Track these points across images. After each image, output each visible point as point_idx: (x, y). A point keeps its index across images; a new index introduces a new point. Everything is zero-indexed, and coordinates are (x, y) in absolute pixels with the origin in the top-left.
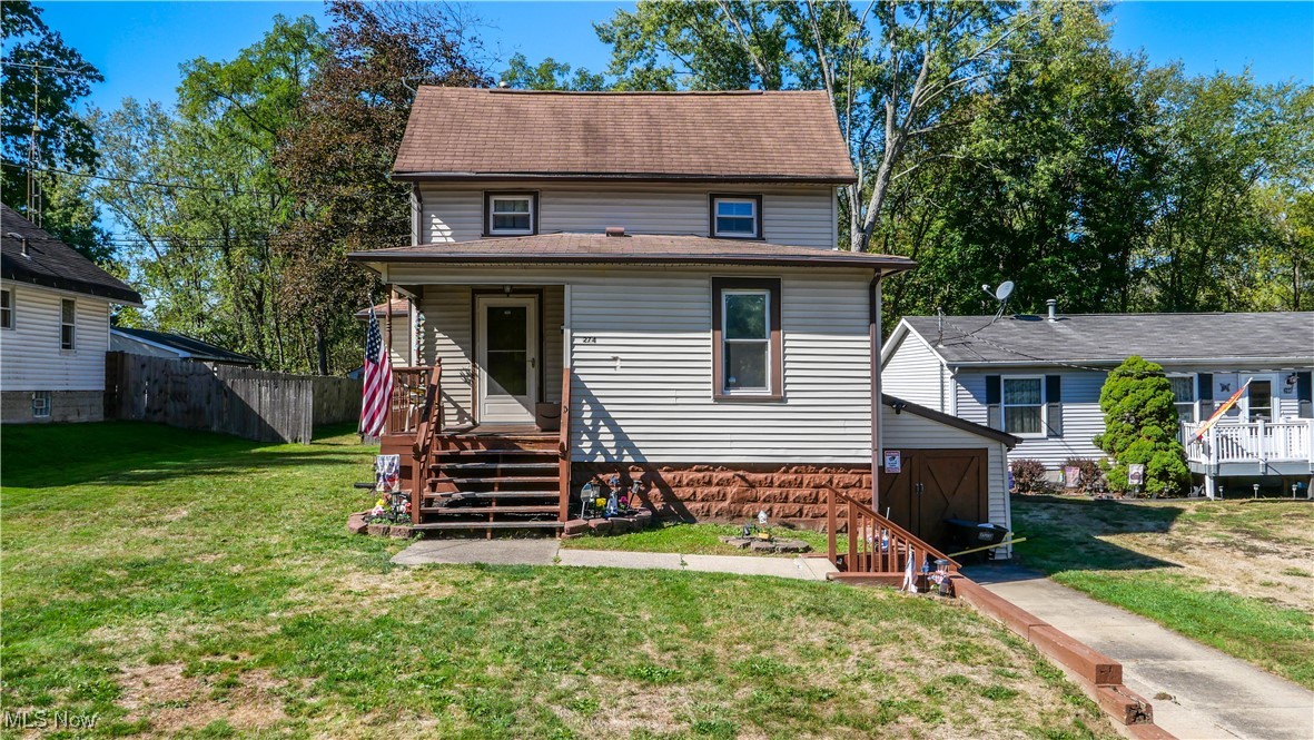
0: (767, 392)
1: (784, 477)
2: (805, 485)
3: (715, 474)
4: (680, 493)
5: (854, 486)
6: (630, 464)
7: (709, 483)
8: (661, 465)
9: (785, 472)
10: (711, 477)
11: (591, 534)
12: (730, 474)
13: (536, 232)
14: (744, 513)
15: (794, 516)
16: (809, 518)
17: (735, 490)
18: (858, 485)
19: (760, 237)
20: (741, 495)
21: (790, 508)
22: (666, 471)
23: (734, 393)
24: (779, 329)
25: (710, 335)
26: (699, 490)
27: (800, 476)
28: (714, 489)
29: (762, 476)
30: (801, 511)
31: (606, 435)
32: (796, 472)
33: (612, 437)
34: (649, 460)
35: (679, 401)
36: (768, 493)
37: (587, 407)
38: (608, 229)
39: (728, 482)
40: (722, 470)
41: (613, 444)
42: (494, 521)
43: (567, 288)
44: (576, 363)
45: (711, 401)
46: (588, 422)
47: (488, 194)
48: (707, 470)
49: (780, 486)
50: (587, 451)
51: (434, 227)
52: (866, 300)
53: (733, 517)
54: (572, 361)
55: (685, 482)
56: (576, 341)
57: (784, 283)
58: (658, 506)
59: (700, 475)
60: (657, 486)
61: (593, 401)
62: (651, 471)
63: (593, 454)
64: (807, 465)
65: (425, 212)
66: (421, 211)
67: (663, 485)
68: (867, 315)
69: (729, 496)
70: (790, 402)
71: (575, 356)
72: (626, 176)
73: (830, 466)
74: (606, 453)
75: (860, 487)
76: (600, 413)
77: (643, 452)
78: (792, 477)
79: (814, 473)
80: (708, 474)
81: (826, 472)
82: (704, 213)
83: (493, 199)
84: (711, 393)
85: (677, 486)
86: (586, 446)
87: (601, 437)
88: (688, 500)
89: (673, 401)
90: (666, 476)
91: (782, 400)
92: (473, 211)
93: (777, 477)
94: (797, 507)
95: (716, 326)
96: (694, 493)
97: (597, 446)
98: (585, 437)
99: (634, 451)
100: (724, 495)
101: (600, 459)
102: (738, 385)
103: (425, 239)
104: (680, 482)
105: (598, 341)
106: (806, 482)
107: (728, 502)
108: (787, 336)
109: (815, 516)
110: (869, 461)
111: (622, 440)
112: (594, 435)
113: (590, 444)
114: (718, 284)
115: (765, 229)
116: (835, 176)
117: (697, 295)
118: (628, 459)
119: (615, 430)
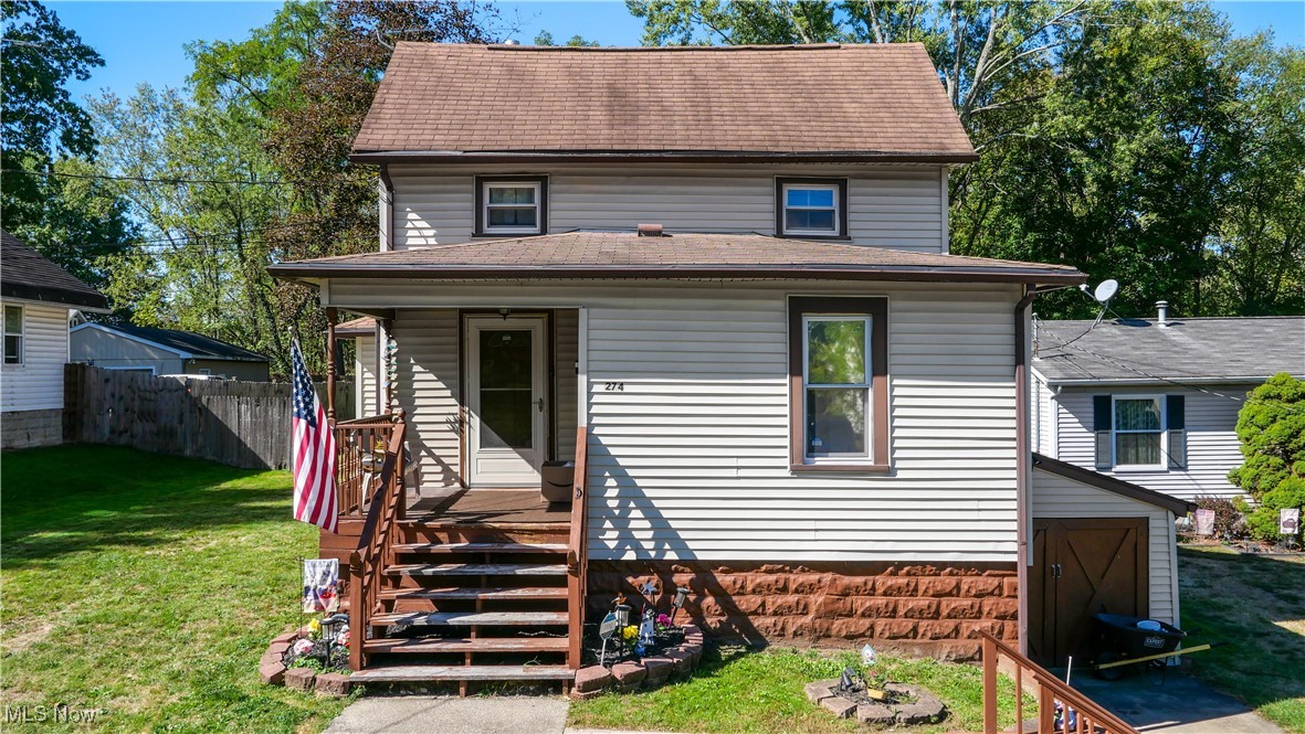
0: (867, 459)
1: (891, 581)
2: (920, 592)
3: (792, 577)
4: (745, 603)
5: (992, 594)
6: (672, 562)
7: (784, 590)
8: (715, 564)
9: (892, 574)
10: (786, 580)
11: (615, 690)
12: (814, 577)
13: (544, 231)
14: (834, 632)
15: (906, 637)
16: (926, 640)
17: (821, 599)
18: (996, 592)
19: (844, 236)
20: (830, 607)
21: (899, 625)
22: (722, 572)
23: (820, 461)
24: (886, 374)
25: (787, 381)
26: (770, 599)
27: (913, 580)
28: (792, 599)
29: (859, 580)
30: (915, 630)
31: (639, 525)
32: (908, 574)
33: (647, 524)
34: (701, 556)
35: (742, 473)
36: (868, 604)
37: (611, 482)
38: (641, 226)
39: (812, 588)
40: (803, 571)
41: (650, 534)
42: (472, 664)
43: (583, 313)
44: (595, 420)
45: (787, 473)
46: (612, 504)
47: (481, 180)
48: (782, 570)
49: (885, 594)
50: (612, 545)
51: (409, 225)
52: (1010, 328)
53: (819, 638)
54: (590, 416)
55: (750, 588)
56: (596, 389)
57: (892, 305)
58: (712, 622)
59: (772, 578)
60: (712, 593)
61: (620, 474)
62: (704, 572)
63: (621, 549)
64: (924, 564)
65: (397, 205)
66: (392, 203)
67: (722, 595)
68: (1011, 349)
69: (813, 608)
70: (900, 475)
71: (594, 410)
72: (665, 155)
73: (957, 565)
74: (637, 548)
75: (1000, 595)
76: (630, 492)
77: (691, 545)
78: (902, 581)
79: (935, 575)
80: (783, 576)
81: (951, 574)
82: (769, 203)
83: (487, 187)
84: (786, 462)
85: (738, 594)
86: (611, 538)
87: (633, 525)
88: (755, 613)
89: (733, 473)
90: (725, 580)
91: (889, 472)
92: (460, 203)
93: (883, 581)
94: (910, 624)
95: (795, 370)
96: (763, 604)
97: (626, 538)
98: (608, 524)
99: (679, 545)
100: (806, 606)
101: (630, 556)
102: (825, 450)
103: (398, 240)
104: (742, 587)
105: (627, 389)
106: (922, 588)
107: (810, 616)
108: (896, 382)
109: (935, 638)
110: (1013, 558)
111: (663, 531)
112: (621, 523)
113: (615, 534)
114: (798, 307)
115: (851, 225)
116: (947, 152)
117: (766, 324)
118: (671, 556)
119: (652, 514)
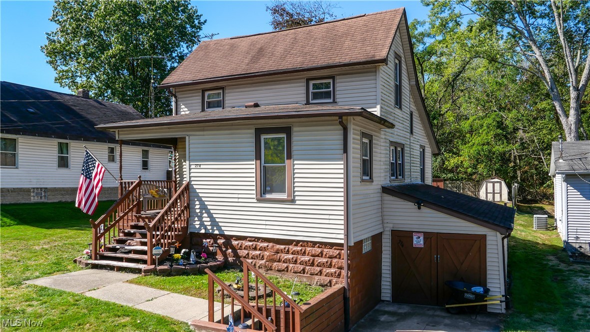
0: (284, 196)
1: (296, 248)
2: (307, 254)
3: (258, 243)
4: (243, 253)
5: (336, 257)
6: (217, 235)
7: (255, 249)
8: (232, 236)
9: (295, 245)
10: (256, 245)
12: (265, 244)
13: (223, 109)
14: (273, 268)
15: (300, 273)
16: (308, 275)
17: (268, 254)
18: (338, 257)
19: (334, 102)
20: (271, 257)
21: (298, 267)
22: (234, 240)
23: (268, 196)
24: (291, 159)
25: (254, 163)
26: (251, 252)
27: (304, 248)
28: (258, 252)
29: (282, 247)
30: (304, 270)
31: (206, 219)
32: (301, 246)
33: (208, 219)
34: (226, 233)
35: (240, 200)
36: (285, 257)
37: (197, 203)
38: (246, 104)
39: (265, 249)
40: (262, 241)
41: (209, 223)
43: (187, 138)
44: (192, 179)
45: (255, 201)
46: (198, 211)
47: (204, 91)
48: (254, 241)
49: (292, 254)
50: (197, 227)
51: (182, 110)
52: (342, 137)
53: (268, 270)
54: (190, 177)
55: (244, 246)
56: (193, 167)
57: (295, 129)
58: (230, 259)
59: (251, 243)
60: (231, 248)
61: (200, 199)
62: (228, 238)
63: (200, 229)
64: (307, 242)
65: (178, 103)
66: (176, 103)
67: (234, 249)
68: (342, 147)
69: (265, 257)
70: (297, 202)
71: (192, 175)
73: (321, 243)
74: (206, 229)
75: (340, 258)
76: (204, 207)
77: (223, 228)
78: (299, 248)
79: (312, 247)
80: (255, 243)
81: (319, 247)
82: (303, 90)
83: (207, 93)
84: (254, 196)
85: (239, 249)
86: (197, 224)
87: (204, 219)
88: (245, 257)
89: (236, 200)
90: (235, 243)
91: (293, 201)
92: (198, 100)
93: (292, 248)
94: (302, 267)
95: (258, 157)
96: (248, 254)
97: (202, 224)
98: (196, 219)
99: (219, 228)
100: (263, 256)
101: (203, 231)
102: (271, 192)
104: (241, 247)
105: (202, 167)
106: (307, 252)
107: (264, 261)
108: (295, 162)
109: (312, 274)
110: (342, 242)
111: (214, 223)
112: (200, 218)
113: (198, 223)
114: (259, 132)
115: (337, 96)
117: (246, 139)
118: (217, 232)
119: (210, 216)
